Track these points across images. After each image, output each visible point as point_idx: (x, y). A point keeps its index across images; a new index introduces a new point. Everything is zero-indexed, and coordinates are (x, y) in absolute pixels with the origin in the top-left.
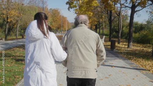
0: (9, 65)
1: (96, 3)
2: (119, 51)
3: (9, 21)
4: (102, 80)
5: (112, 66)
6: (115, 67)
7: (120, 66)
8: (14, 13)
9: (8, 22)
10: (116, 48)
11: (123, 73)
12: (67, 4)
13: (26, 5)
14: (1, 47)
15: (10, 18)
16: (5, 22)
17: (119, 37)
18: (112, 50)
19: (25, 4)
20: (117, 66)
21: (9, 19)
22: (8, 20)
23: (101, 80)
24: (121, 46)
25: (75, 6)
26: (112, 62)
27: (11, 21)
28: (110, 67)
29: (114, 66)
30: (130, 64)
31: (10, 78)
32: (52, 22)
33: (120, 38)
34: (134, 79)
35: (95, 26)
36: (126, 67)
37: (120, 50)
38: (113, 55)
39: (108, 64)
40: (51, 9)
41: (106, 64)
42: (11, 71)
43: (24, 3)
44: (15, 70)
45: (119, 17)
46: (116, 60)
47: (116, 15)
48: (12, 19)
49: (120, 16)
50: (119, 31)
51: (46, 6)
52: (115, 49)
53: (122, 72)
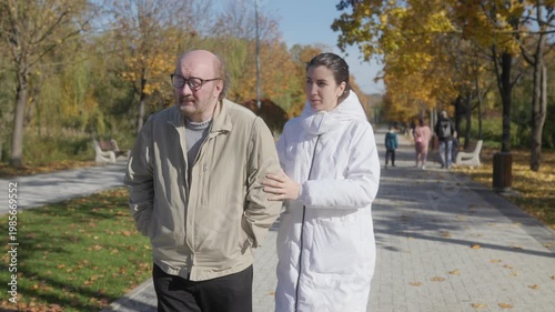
0: (127, 233)
1: (440, 21)
2: (527, 195)
3: (146, 91)
4: (418, 284)
5: (472, 244)
6: (482, 245)
7: (505, 245)
8: (164, 65)
9: (144, 96)
10: (516, 185)
11: (505, 266)
12: (334, 27)
13: (205, 34)
14: (117, 177)
15: (150, 83)
16: (136, 95)
17: (537, 145)
18: (497, 192)
19: (201, 32)
20: (492, 243)
21: (147, 86)
22: (143, 88)
23: (415, 284)
24: (542, 177)
25: (366, 36)
26: (480, 231)
27: (156, 91)
28: (466, 247)
29: (478, 244)
30: (547, 239)
31: (121, 268)
32: (300, 93)
33: (539, 149)
34: (534, 287)
35: (452, 104)
36: (525, 248)
37: (530, 191)
38: (494, 210)
39: (461, 238)
40: (296, 47)
41: (454, 237)
42: (129, 248)
43: (197, 30)
44: (143, 248)
45: (536, 70)
46: (498, 225)
47: (526, 64)
48: (157, 86)
49: (539, 66)
50: (537, 123)
51: (274, 36)
52: (508, 189)
53: (502, 264)
